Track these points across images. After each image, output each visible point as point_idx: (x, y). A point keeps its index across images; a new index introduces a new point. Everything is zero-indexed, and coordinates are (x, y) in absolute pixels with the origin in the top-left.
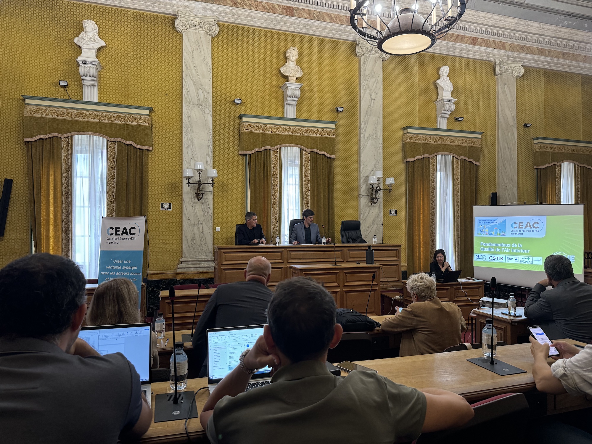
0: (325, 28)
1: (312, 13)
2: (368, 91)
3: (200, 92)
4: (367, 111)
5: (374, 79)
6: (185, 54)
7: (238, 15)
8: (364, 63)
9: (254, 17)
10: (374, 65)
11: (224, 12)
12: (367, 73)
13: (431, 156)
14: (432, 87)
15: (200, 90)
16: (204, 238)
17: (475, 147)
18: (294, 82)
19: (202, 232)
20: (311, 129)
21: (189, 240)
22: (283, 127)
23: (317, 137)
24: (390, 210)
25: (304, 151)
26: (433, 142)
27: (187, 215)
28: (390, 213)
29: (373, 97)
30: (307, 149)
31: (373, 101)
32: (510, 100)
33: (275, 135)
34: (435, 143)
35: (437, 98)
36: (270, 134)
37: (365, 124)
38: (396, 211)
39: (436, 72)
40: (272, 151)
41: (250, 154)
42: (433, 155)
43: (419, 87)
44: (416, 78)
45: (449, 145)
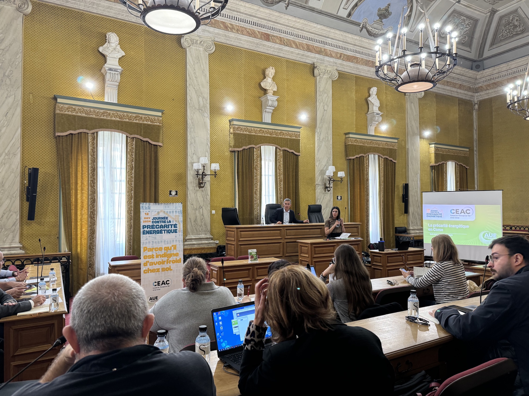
0: (292, 52)
1: (282, 39)
2: (322, 104)
3: (201, 99)
4: (321, 119)
5: (326, 95)
6: (188, 66)
7: (229, 37)
8: (319, 82)
9: (241, 40)
10: (326, 84)
11: (218, 34)
12: (321, 89)
13: (365, 155)
14: (364, 102)
15: (200, 97)
16: (204, 219)
17: (394, 149)
18: (272, 94)
19: (202, 215)
20: (283, 132)
21: (192, 221)
22: (263, 130)
23: (288, 139)
24: (338, 196)
25: (278, 149)
26: (366, 145)
27: (190, 201)
28: (338, 199)
29: (326, 109)
30: (280, 148)
31: (325, 111)
32: (415, 114)
33: (257, 136)
34: (368, 146)
35: (368, 111)
36: (254, 135)
37: (320, 129)
38: (341, 197)
39: (367, 91)
40: (255, 149)
41: (238, 151)
42: (367, 154)
43: (356, 102)
44: (353, 95)
45: (377, 147)
